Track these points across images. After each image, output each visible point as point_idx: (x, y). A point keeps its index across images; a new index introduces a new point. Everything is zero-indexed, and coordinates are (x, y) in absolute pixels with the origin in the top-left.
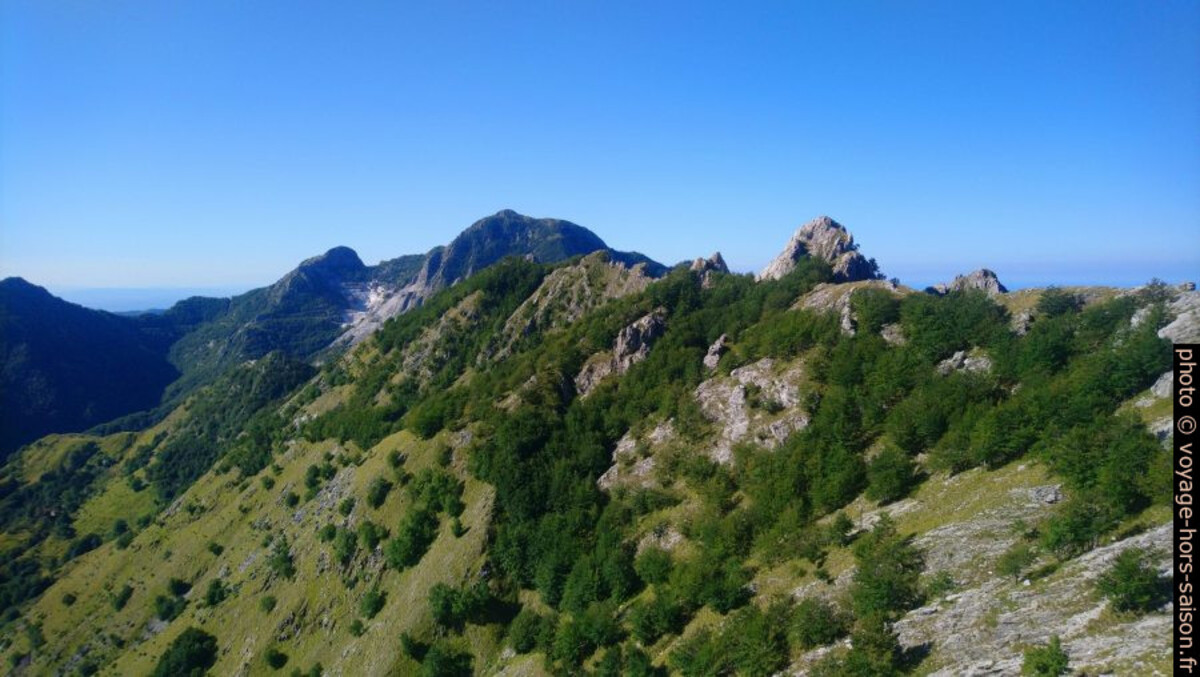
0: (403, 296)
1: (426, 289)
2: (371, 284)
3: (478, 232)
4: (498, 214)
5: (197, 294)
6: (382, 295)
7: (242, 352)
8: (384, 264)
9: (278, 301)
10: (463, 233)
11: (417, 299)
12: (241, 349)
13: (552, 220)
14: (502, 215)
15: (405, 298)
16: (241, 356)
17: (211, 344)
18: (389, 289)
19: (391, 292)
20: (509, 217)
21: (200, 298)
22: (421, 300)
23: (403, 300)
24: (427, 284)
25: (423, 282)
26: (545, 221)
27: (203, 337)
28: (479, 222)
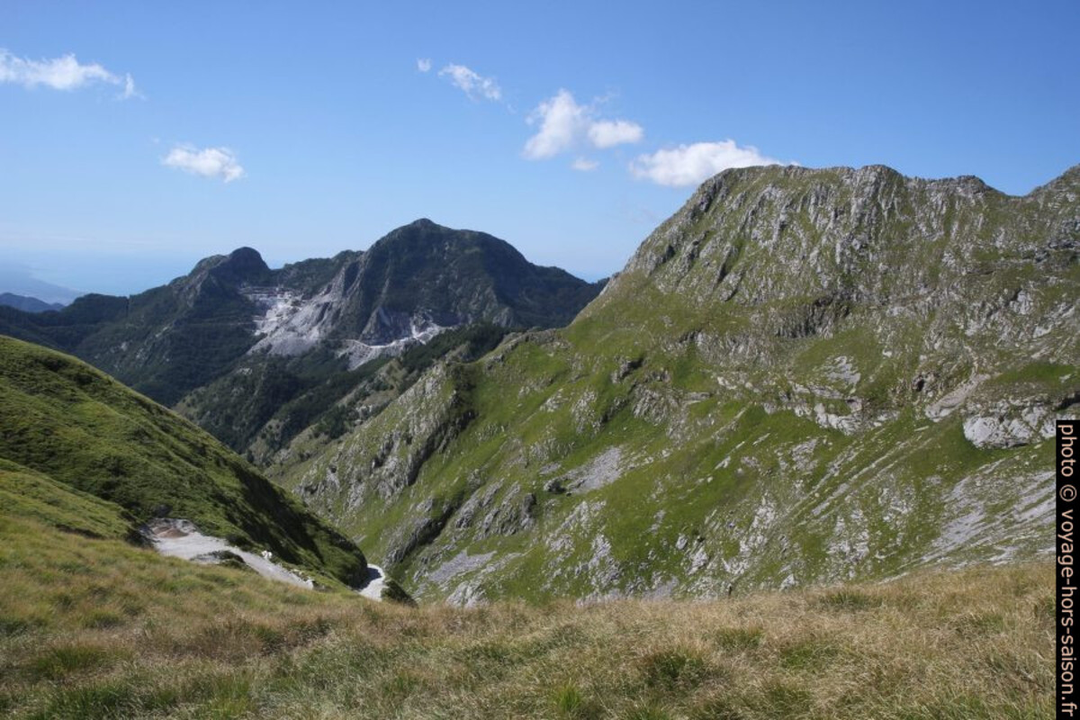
0: (318, 306)
1: (344, 300)
2: (277, 289)
3: (394, 242)
4: (415, 223)
5: (95, 292)
6: (290, 302)
7: (168, 356)
8: (288, 268)
9: (191, 305)
10: (378, 243)
11: (334, 311)
12: (166, 353)
13: (471, 232)
14: (419, 225)
15: (321, 308)
16: (168, 360)
17: (124, 346)
18: (296, 295)
19: (299, 298)
20: (426, 227)
21: (97, 295)
22: (338, 312)
23: (319, 310)
24: (344, 295)
25: (340, 293)
26: (463, 232)
27: (112, 339)
28: (395, 231)
